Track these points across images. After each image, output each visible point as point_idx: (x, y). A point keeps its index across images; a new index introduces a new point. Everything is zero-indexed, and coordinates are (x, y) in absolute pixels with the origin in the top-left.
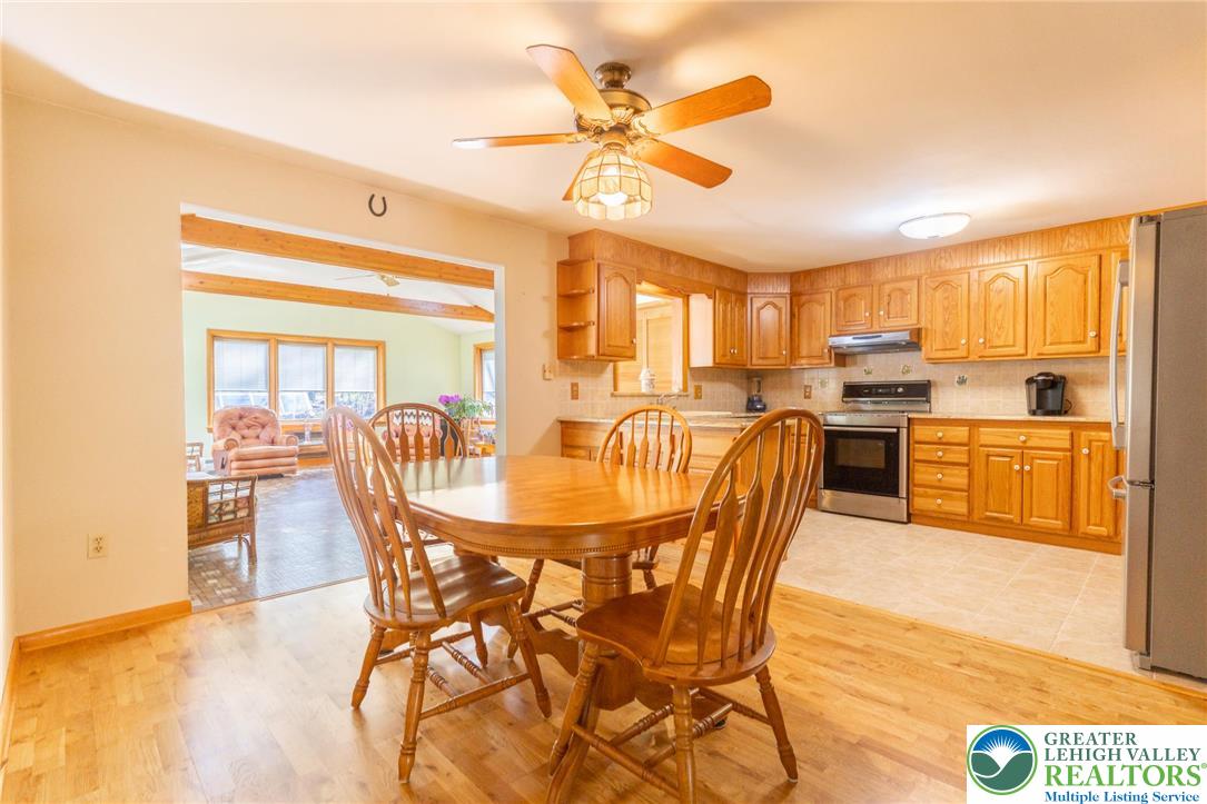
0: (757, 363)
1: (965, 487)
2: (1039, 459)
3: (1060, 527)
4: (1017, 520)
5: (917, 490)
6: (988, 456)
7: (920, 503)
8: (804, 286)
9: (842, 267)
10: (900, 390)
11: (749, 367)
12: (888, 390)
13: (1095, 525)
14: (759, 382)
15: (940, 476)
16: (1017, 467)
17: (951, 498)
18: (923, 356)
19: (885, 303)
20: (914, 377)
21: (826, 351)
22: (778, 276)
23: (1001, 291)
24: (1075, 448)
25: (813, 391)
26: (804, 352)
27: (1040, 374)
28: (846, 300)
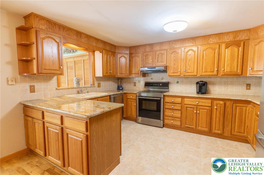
0: (119, 75)
1: (180, 117)
2: (201, 109)
3: (207, 130)
4: (195, 128)
5: (166, 117)
6: (187, 108)
7: (166, 121)
8: (133, 51)
9: (145, 45)
10: (161, 85)
11: (116, 77)
12: (157, 85)
13: (217, 130)
14: (121, 81)
15: (172, 114)
16: (195, 112)
17: (176, 120)
18: (168, 74)
19: (157, 58)
20: (164, 81)
21: (140, 72)
22: (126, 48)
23: (190, 55)
24: (212, 106)
25: (136, 84)
26: (133, 72)
27: (201, 81)
28: (146, 56)
